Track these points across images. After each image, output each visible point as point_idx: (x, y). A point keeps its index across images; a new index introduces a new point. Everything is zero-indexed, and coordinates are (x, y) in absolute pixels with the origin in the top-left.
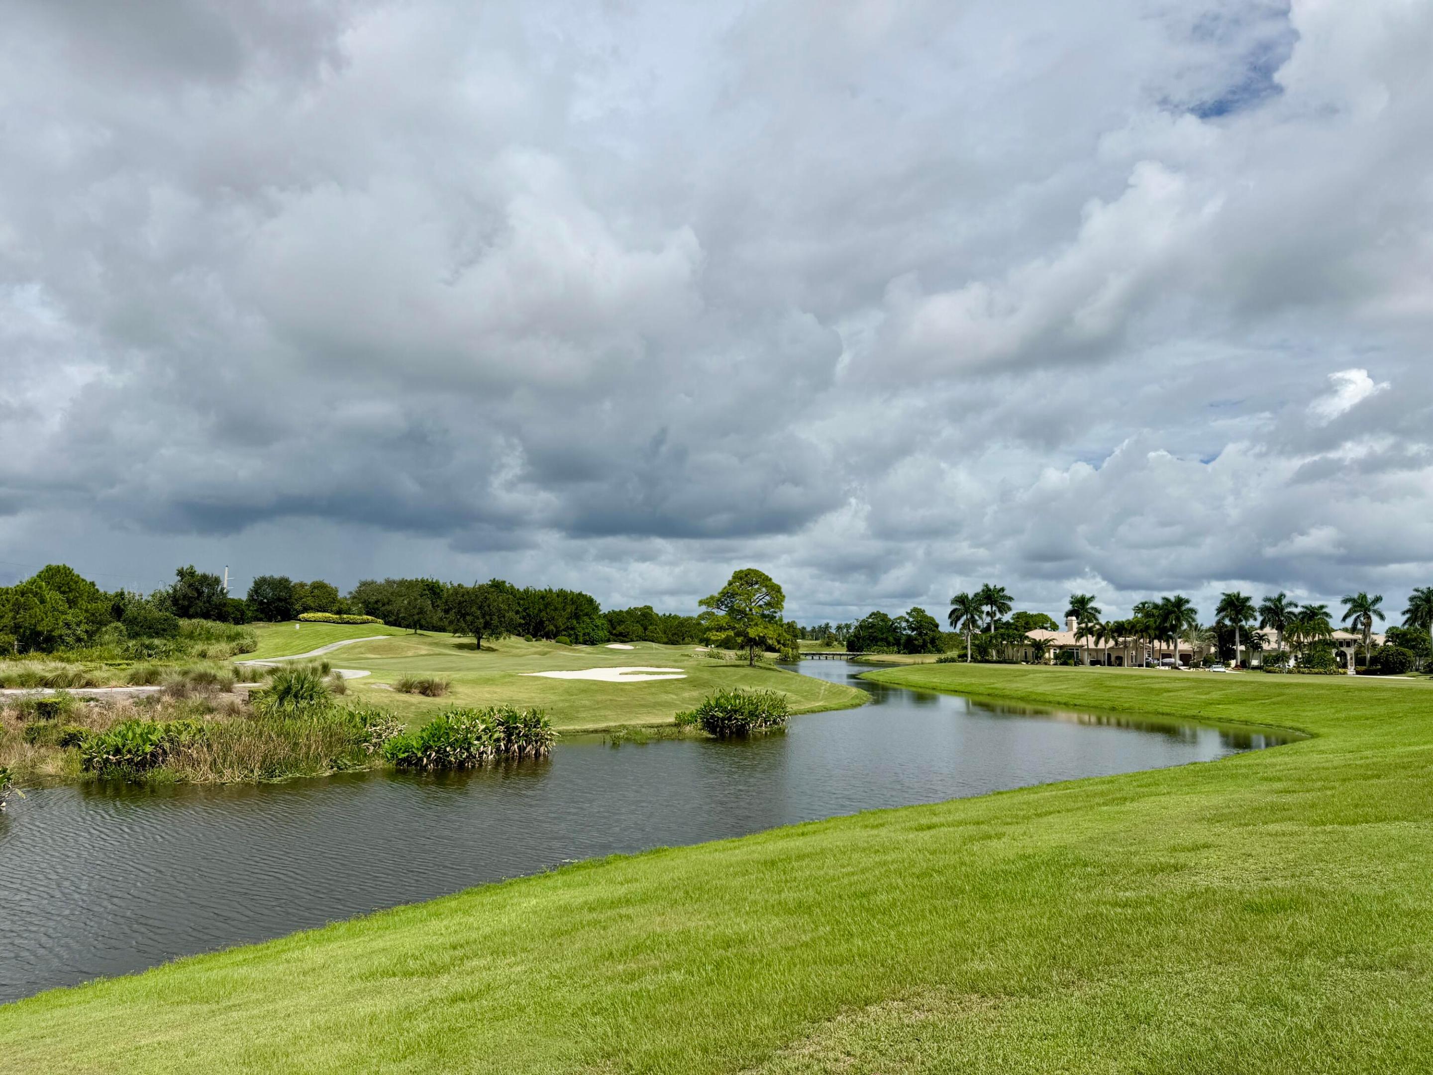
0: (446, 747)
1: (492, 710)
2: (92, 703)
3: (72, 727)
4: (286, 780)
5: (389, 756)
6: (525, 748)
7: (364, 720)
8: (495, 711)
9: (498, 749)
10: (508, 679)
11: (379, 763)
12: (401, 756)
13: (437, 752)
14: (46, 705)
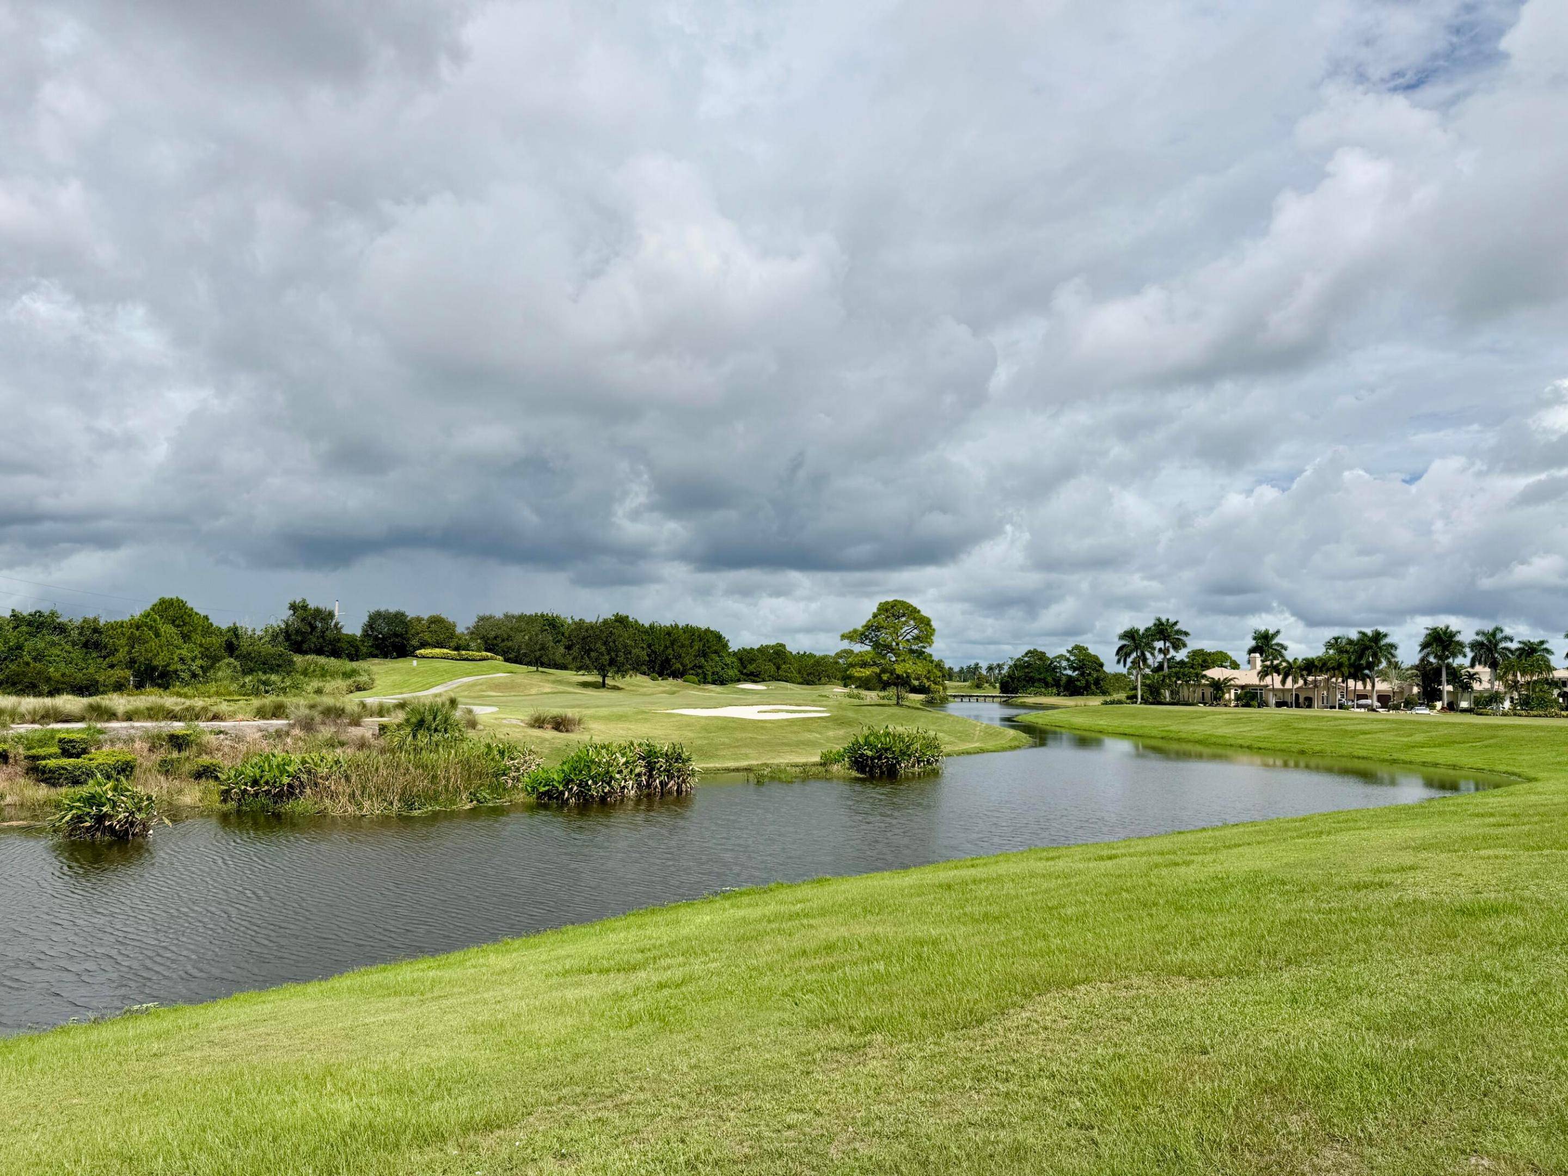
0: (587, 781)
1: (632, 744)
2: (222, 736)
3: (205, 760)
4: (426, 812)
5: (529, 789)
6: (667, 784)
7: (502, 753)
8: (635, 745)
9: (639, 785)
10: (641, 716)
11: (521, 797)
12: (542, 789)
13: (579, 786)
14: (178, 737)
